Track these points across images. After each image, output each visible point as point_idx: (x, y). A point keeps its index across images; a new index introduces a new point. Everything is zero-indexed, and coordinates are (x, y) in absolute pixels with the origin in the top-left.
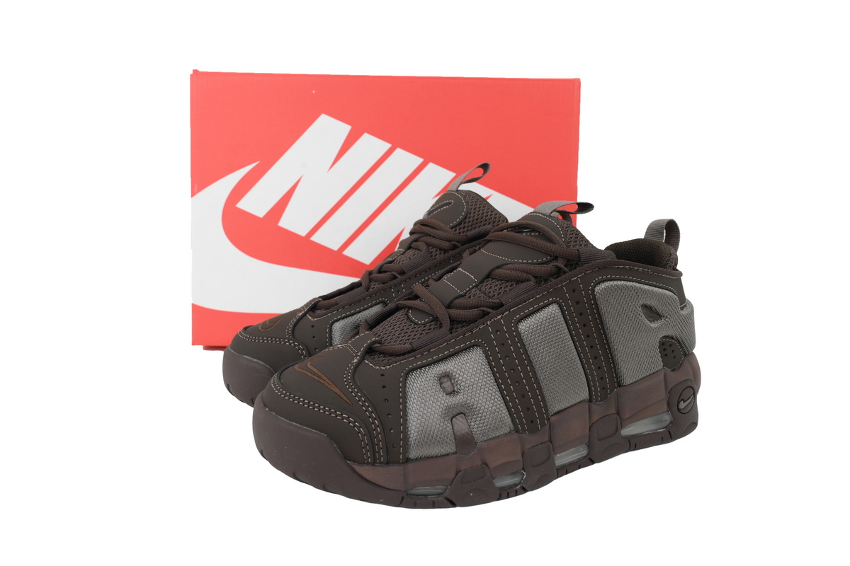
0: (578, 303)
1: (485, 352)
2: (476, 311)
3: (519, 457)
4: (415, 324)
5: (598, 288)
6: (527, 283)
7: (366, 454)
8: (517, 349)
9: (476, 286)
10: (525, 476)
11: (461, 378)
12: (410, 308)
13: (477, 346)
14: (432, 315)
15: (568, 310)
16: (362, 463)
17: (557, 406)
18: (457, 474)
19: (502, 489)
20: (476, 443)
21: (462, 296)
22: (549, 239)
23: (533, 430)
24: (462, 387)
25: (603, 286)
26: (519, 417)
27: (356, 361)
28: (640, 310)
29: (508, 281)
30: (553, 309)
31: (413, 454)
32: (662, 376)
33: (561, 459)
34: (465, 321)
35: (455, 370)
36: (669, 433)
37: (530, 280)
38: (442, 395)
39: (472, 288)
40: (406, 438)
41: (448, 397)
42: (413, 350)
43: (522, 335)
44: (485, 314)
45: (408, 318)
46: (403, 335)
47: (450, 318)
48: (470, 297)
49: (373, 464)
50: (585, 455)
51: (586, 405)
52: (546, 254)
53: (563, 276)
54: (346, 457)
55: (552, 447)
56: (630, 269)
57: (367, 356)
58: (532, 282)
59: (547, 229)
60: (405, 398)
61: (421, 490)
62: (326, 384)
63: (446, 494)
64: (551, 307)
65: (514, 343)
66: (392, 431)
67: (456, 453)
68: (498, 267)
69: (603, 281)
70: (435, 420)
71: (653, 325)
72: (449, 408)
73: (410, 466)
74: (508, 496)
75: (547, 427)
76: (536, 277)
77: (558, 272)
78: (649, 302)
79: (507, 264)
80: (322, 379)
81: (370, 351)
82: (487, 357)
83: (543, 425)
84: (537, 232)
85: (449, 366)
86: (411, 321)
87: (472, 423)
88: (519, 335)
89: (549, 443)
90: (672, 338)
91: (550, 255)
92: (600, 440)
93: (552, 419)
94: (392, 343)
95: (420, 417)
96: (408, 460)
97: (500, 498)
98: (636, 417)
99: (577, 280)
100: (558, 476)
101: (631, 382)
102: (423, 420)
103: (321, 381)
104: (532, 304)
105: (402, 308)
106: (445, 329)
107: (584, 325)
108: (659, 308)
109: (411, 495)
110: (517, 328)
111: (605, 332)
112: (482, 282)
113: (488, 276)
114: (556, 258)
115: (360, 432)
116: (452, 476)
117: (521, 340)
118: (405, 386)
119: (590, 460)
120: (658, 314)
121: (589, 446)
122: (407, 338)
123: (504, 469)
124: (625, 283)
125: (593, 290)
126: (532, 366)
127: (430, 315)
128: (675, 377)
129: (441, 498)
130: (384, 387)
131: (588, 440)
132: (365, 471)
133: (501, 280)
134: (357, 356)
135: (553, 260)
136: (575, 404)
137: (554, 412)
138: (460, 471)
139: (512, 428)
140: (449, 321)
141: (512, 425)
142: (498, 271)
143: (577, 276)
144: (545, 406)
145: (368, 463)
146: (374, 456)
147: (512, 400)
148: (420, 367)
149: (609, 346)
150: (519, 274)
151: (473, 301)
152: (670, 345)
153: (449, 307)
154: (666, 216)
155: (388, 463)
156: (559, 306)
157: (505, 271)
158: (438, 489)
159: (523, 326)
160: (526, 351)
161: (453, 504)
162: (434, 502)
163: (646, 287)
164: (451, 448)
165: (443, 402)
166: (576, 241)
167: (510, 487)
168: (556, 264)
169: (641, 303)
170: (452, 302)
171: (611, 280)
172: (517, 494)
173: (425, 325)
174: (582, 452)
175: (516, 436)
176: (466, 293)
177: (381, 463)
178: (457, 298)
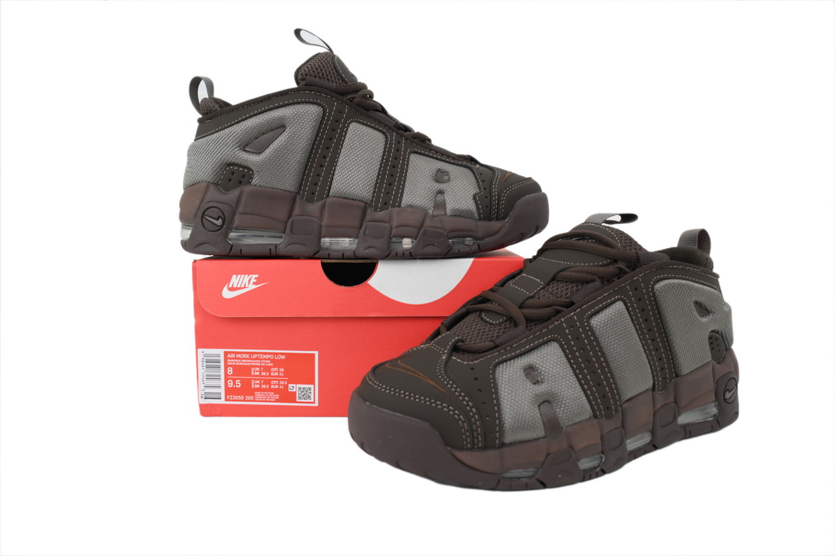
0: (640, 300)
1: (561, 346)
2: (549, 310)
3: (599, 441)
4: (491, 324)
5: (657, 286)
6: (594, 283)
7: (466, 440)
8: (590, 342)
9: (543, 288)
10: (604, 459)
11: (544, 369)
12: (481, 311)
13: (554, 341)
14: (506, 316)
15: (632, 306)
16: (462, 449)
17: (629, 393)
18: (547, 457)
19: (585, 471)
20: (562, 428)
21: (531, 297)
22: (608, 244)
23: (609, 416)
24: (546, 377)
25: (662, 284)
26: (597, 404)
27: (444, 357)
28: (693, 307)
29: (573, 283)
30: (619, 305)
31: (508, 439)
32: (711, 368)
33: (631, 445)
34: (538, 320)
35: (538, 362)
36: (718, 421)
37: (595, 281)
38: (529, 384)
39: (540, 290)
40: (501, 425)
41: (534, 386)
42: (496, 347)
43: (594, 329)
44: (558, 312)
45: (482, 319)
46: (481, 334)
47: (524, 317)
48: (539, 298)
49: (471, 449)
50: (648, 441)
51: (650, 394)
52: (606, 257)
53: (626, 276)
54: (447, 444)
55: (625, 431)
56: (683, 268)
57: (454, 353)
58: (598, 283)
59: (603, 236)
60: (496, 387)
61: (514, 473)
62: (422, 378)
63: (538, 476)
64: (617, 303)
65: (588, 337)
66: (488, 418)
67: (544, 437)
68: (562, 271)
69: (661, 280)
70: (526, 407)
71: (704, 320)
72: (537, 396)
73: (506, 450)
74: (590, 478)
75: (620, 413)
76: (600, 278)
77: (620, 273)
78: (700, 299)
79: (571, 267)
80: (416, 374)
81: (456, 349)
82: (564, 350)
83: (617, 411)
84: (594, 239)
85: (532, 358)
86: (486, 322)
87: (558, 410)
88: (591, 329)
89: (621, 428)
90: (718, 333)
91: (610, 259)
92: (662, 427)
93: (625, 406)
94: (472, 342)
95: (512, 405)
96: (503, 445)
97: (583, 479)
98: (690, 407)
99: (638, 279)
100: (629, 460)
101: (687, 372)
102: (516, 407)
103: (416, 375)
104: (600, 302)
105: (473, 312)
106: (522, 327)
107: (646, 320)
108: (708, 305)
109: (506, 478)
110: (589, 324)
111: (663, 327)
112: (548, 284)
113: (553, 279)
114: (615, 261)
115: (460, 419)
116: (543, 458)
117: (594, 334)
118: (494, 378)
119: (654, 446)
120: (707, 310)
121: (653, 432)
122: (485, 337)
123: (586, 452)
124: (680, 281)
125: (653, 288)
126: (605, 358)
127: (503, 315)
128: (721, 369)
129: (533, 480)
130: (476, 379)
131: (651, 427)
132: (464, 456)
133: (567, 282)
134: (445, 353)
135: (613, 262)
136: (643, 392)
137: (626, 399)
138: (549, 454)
139: (592, 414)
140: (524, 320)
141: (591, 411)
142: (564, 273)
143: (638, 276)
144: (618, 394)
145: (467, 449)
146: (473, 442)
147: (590, 388)
148: (506, 361)
149: (667, 339)
150: (585, 275)
151: (543, 300)
152: (716, 340)
153: (521, 307)
154: (696, 226)
155: (485, 448)
156: (624, 303)
157: (570, 274)
158: (528, 472)
159: (596, 321)
160: (598, 344)
161: (543, 485)
162: (527, 484)
163: (697, 285)
164: (540, 432)
165: (531, 391)
166: (631, 246)
167: (592, 469)
168: (616, 265)
169: (694, 299)
170: (523, 303)
171: (668, 279)
172: (597, 476)
173: (500, 324)
174: (646, 439)
175: (595, 421)
176: (535, 294)
177: (478, 448)
178: (527, 299)
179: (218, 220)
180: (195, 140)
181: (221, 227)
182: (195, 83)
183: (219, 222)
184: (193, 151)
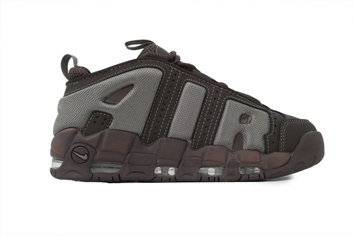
179: (84, 155)
180: (64, 96)
181: (86, 161)
182: (66, 59)
183: (85, 157)
184: (62, 104)
